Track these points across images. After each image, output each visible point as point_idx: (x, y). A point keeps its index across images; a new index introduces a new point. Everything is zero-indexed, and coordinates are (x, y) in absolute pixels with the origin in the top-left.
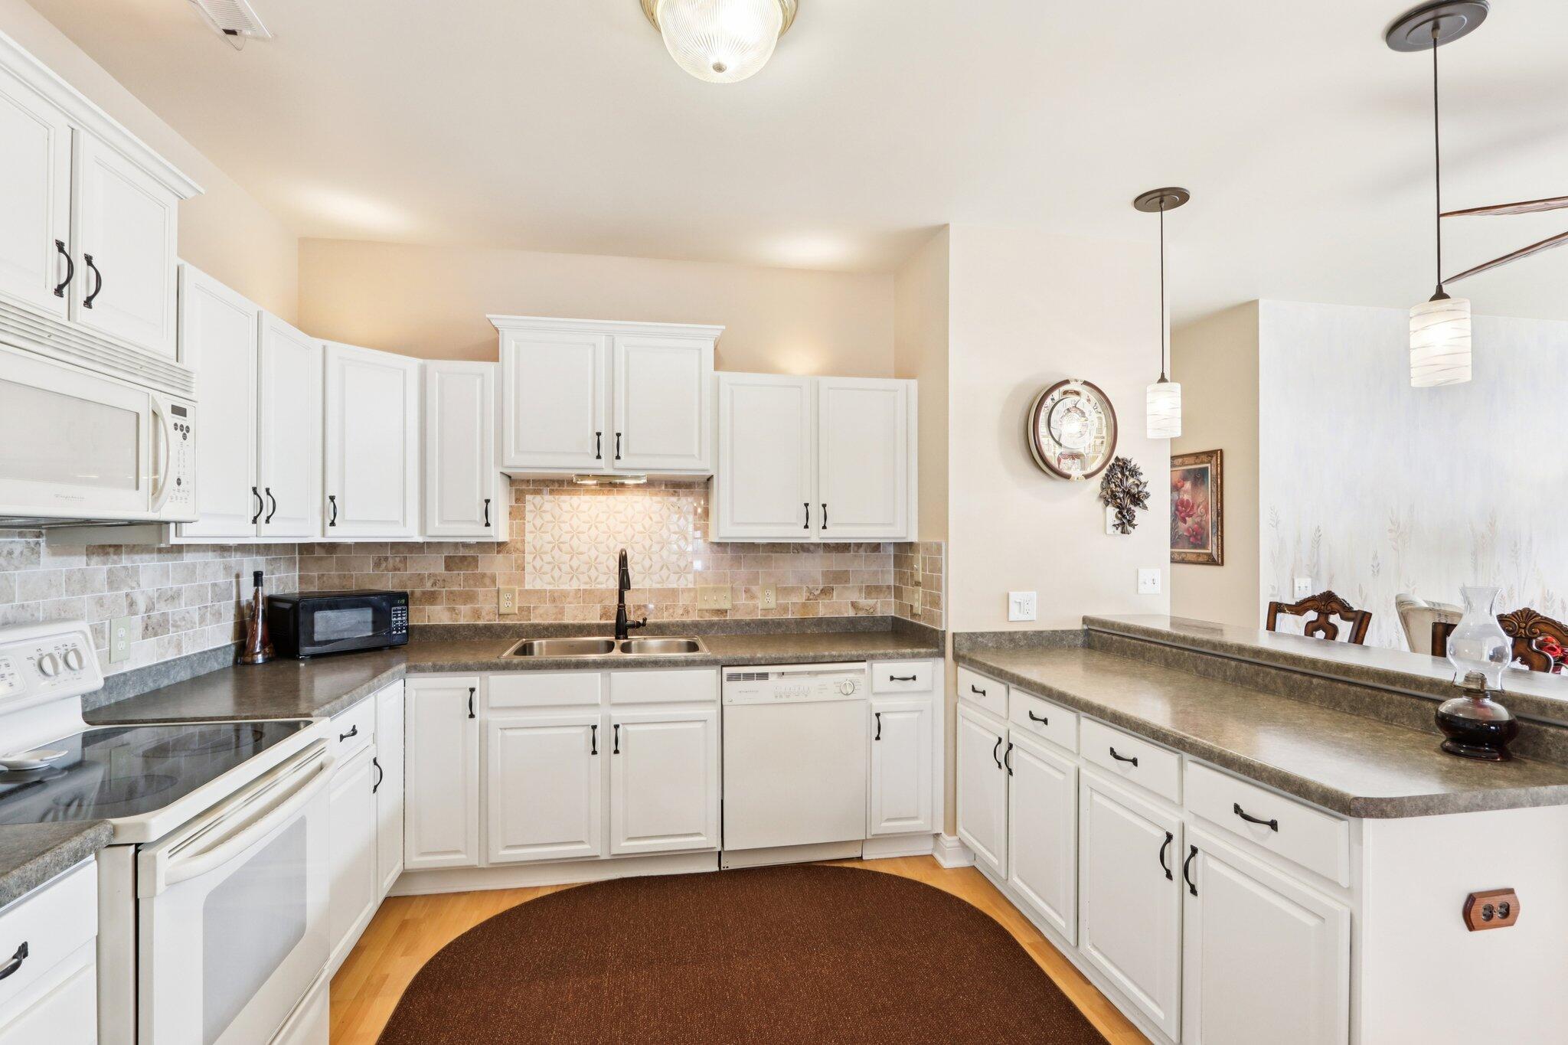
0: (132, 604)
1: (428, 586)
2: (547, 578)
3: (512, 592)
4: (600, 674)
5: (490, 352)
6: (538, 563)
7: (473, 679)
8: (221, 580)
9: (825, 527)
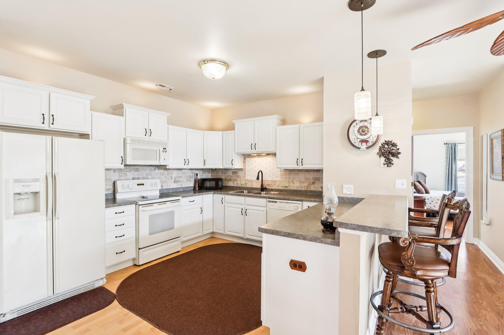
0: (172, 178)
1: (230, 178)
2: (250, 177)
3: (243, 179)
4: (244, 198)
5: (233, 129)
6: (248, 173)
7: (223, 196)
8: (191, 175)
9: (302, 165)
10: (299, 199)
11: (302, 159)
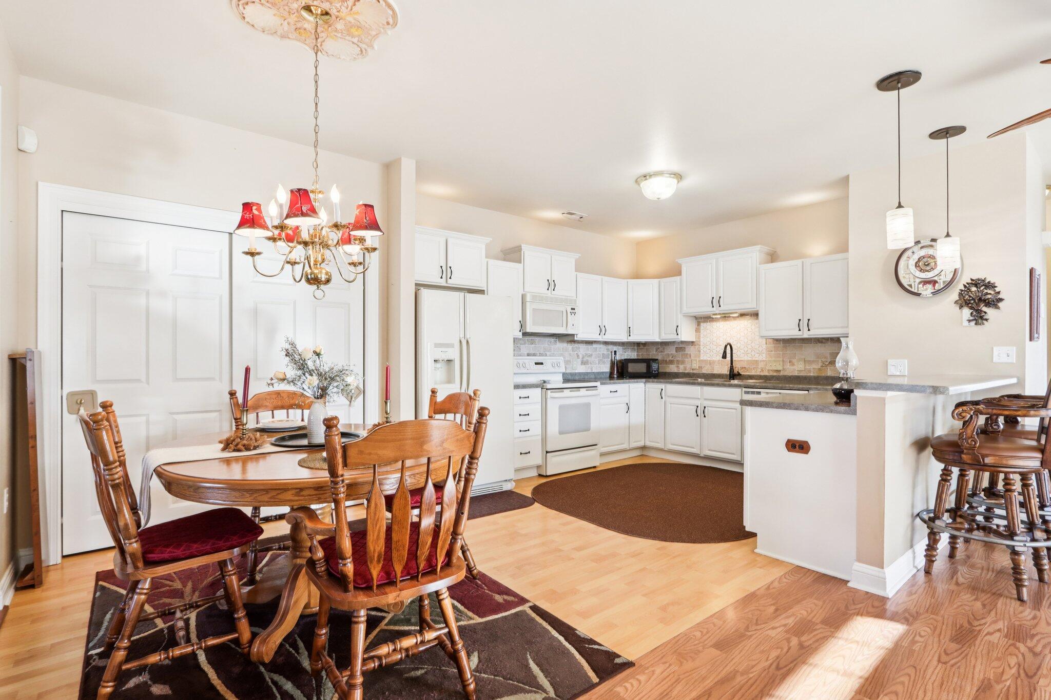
0: (578, 356)
1: (671, 358)
2: (708, 355)
3: (696, 360)
4: (700, 388)
5: (679, 273)
6: (705, 349)
7: (662, 386)
8: (605, 353)
9: (809, 330)
10: (802, 388)
11: (809, 320)
